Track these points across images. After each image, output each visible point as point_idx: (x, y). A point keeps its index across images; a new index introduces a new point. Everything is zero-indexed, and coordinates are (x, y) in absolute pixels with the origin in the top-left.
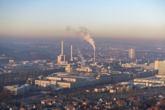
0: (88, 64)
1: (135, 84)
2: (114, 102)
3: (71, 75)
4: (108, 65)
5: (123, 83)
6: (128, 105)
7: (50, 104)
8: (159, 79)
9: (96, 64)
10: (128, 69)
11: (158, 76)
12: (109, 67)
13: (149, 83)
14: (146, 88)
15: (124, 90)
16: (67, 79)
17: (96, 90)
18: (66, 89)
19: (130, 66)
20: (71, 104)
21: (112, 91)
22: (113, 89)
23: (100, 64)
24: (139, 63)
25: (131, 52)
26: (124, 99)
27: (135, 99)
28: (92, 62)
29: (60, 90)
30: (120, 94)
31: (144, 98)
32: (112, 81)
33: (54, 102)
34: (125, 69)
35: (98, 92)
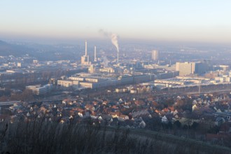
0: (110, 65)
1: (155, 85)
2: (133, 102)
3: (94, 76)
4: (130, 66)
5: (144, 84)
6: (146, 104)
7: (71, 104)
8: (179, 80)
9: (118, 65)
10: (150, 71)
11: (178, 78)
12: (131, 69)
13: (169, 84)
14: (166, 89)
15: (145, 91)
16: (89, 80)
17: (117, 90)
18: (88, 89)
19: (152, 68)
20: (91, 103)
21: (132, 92)
22: (134, 89)
23: (122, 65)
24: (162, 64)
25: (155, 54)
26: (143, 100)
27: (154, 100)
28: (115, 63)
29: (82, 90)
30: (140, 94)
31: (162, 98)
32: (134, 81)
33: (75, 102)
34: (147, 71)
35: (119, 93)
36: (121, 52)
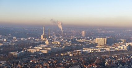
0: (58, 40)
1: (84, 51)
2: (71, 61)
3: (48, 46)
4: (69, 40)
5: (77, 51)
6: (79, 62)
7: (35, 62)
8: (98, 48)
9: (63, 40)
10: (81, 43)
11: (97, 47)
12: (70, 42)
13: (92, 50)
14: (90, 53)
15: (78, 54)
16: (46, 48)
17: (62, 54)
18: (45, 54)
19: (82, 41)
20: (47, 62)
21: (71, 55)
22: (71, 54)
23: (65, 40)
24: (87, 39)
25: (83, 33)
26: (77, 60)
27: (83, 59)
28: (61, 39)
29: (41, 54)
30: (75, 56)
31: (88, 59)
32: (71, 49)
33: (38, 61)
34: (79, 43)
35: (63, 56)
36: (64, 32)
